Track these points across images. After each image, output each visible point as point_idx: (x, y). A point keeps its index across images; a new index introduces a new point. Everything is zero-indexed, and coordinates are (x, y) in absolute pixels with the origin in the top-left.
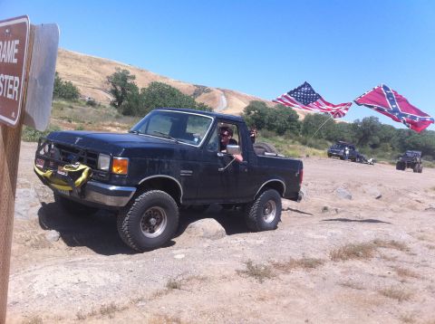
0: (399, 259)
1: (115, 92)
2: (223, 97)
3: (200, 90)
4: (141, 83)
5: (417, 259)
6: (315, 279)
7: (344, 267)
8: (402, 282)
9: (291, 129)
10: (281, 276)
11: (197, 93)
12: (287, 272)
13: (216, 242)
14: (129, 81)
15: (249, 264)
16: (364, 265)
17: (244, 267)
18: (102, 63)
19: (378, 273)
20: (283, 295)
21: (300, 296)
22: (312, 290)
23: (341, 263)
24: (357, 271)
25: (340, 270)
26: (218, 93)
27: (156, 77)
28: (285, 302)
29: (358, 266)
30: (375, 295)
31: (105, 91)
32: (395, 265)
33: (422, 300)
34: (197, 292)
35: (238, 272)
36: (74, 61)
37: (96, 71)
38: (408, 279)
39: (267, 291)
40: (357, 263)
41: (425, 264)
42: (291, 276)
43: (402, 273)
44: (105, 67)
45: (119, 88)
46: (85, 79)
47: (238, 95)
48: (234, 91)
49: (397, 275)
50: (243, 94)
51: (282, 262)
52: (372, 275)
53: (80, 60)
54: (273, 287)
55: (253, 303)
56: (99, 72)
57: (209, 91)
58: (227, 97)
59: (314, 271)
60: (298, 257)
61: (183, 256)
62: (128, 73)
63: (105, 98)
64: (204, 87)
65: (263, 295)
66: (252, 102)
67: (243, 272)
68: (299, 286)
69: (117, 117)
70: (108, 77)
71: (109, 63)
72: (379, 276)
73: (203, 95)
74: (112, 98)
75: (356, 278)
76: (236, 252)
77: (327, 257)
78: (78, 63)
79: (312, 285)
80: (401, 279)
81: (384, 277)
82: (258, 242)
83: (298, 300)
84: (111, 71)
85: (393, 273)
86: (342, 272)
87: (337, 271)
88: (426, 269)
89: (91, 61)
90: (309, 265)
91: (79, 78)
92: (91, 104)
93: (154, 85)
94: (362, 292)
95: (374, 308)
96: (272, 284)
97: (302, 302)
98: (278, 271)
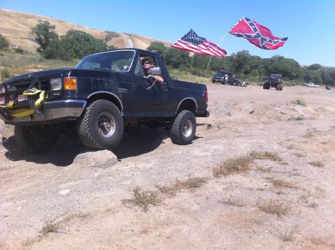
0: (274, 170)
1: (39, 41)
2: (130, 40)
3: (111, 35)
4: (61, 32)
5: (289, 169)
6: (199, 200)
7: (226, 183)
8: (278, 193)
9: (185, 63)
10: (167, 201)
11: (108, 39)
12: (173, 195)
13: (107, 170)
14: (50, 31)
15: (136, 191)
16: (243, 179)
17: (130, 196)
18: (27, 17)
19: (256, 187)
20: (166, 224)
21: (184, 222)
22: (196, 212)
23: (223, 179)
24: (237, 186)
25: (222, 187)
26: (125, 37)
27: (73, 26)
28: (168, 231)
29: (237, 180)
30: (256, 212)
31: (32, 40)
32: (270, 176)
33: (298, 213)
34: (75, 233)
35: (124, 202)
36: (4, 17)
37: (23, 24)
38: (284, 190)
39: (151, 220)
40: (237, 178)
41: (296, 173)
42: (176, 199)
43: (278, 184)
44: (30, 20)
45: (42, 37)
46: (14, 31)
47: (141, 38)
48: (139, 35)
49: (272, 187)
50: (145, 37)
51: (169, 185)
52: (250, 189)
53: (9, 16)
54: (157, 215)
55: (134, 238)
56: (26, 25)
57: (117, 36)
58: (132, 40)
59: (198, 191)
60: (184, 178)
61: (68, 191)
62: (49, 23)
63: (32, 46)
64: (114, 33)
65: (146, 226)
66: (153, 43)
67: (129, 201)
68: (183, 210)
69: (40, 61)
70: (32, 28)
71: (33, 17)
72: (258, 189)
73: (114, 39)
74: (38, 46)
75: (237, 194)
76: (126, 179)
77: (211, 174)
78: (8, 18)
79: (195, 207)
80: (277, 191)
81: (262, 190)
82: (149, 166)
83: (182, 227)
84: (34, 23)
85: (270, 185)
86: (223, 189)
87: (219, 188)
88: (298, 177)
89: (18, 16)
90: (194, 184)
91: (9, 31)
92: (20, 51)
93: (71, 32)
94: (243, 209)
95: (255, 227)
96: (156, 211)
97: (185, 228)
98: (164, 195)
